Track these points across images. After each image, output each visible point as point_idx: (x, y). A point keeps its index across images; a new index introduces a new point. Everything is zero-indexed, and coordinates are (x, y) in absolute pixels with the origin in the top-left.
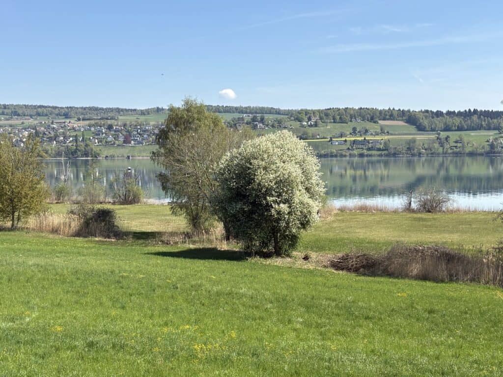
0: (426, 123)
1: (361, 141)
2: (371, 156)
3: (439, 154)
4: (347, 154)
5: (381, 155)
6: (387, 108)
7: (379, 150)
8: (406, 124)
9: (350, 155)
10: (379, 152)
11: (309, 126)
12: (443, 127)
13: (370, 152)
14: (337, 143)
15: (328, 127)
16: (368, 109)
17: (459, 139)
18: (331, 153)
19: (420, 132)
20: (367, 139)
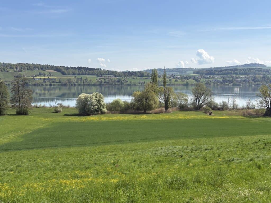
0: (66, 72)
1: (47, 79)
2: (55, 85)
3: (82, 85)
4: (45, 84)
5: (59, 85)
6: (45, 64)
7: (57, 82)
8: (56, 72)
9: (46, 84)
10: (58, 84)
11: (18, 71)
12: (72, 74)
13: (54, 84)
14: (37, 79)
15: (26, 72)
16: (38, 64)
17: (86, 79)
18: (38, 84)
19: (64, 75)
20: (49, 78)
